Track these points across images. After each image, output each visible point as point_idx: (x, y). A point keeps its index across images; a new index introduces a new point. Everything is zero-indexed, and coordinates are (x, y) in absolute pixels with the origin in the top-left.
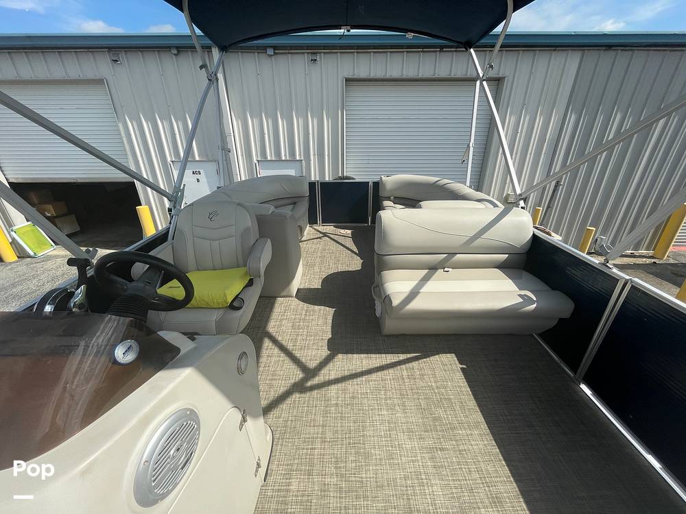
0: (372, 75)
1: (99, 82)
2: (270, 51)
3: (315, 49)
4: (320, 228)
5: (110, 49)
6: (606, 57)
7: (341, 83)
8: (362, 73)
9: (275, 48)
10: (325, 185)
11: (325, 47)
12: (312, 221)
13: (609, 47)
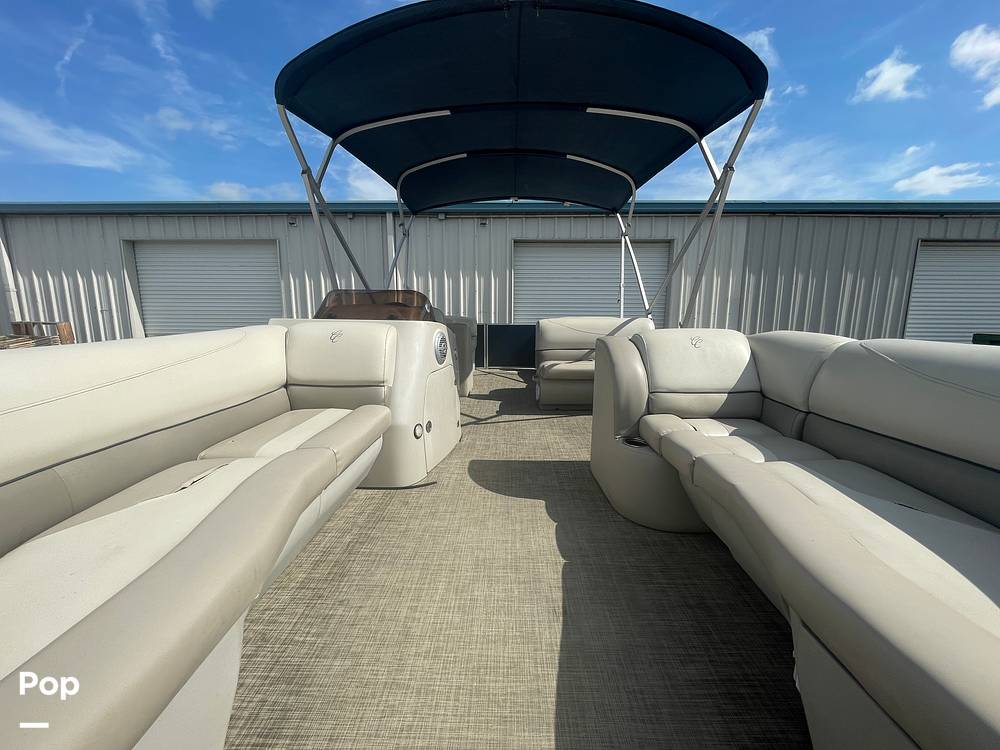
0: (541, 238)
1: (273, 242)
2: (442, 217)
3: (483, 215)
4: (488, 370)
5: (289, 213)
6: (774, 223)
7: (509, 244)
8: (532, 236)
9: (446, 213)
10: (492, 328)
11: (495, 213)
12: (479, 364)
13: (773, 214)
